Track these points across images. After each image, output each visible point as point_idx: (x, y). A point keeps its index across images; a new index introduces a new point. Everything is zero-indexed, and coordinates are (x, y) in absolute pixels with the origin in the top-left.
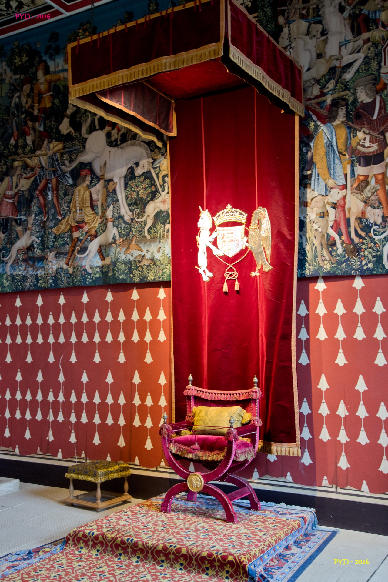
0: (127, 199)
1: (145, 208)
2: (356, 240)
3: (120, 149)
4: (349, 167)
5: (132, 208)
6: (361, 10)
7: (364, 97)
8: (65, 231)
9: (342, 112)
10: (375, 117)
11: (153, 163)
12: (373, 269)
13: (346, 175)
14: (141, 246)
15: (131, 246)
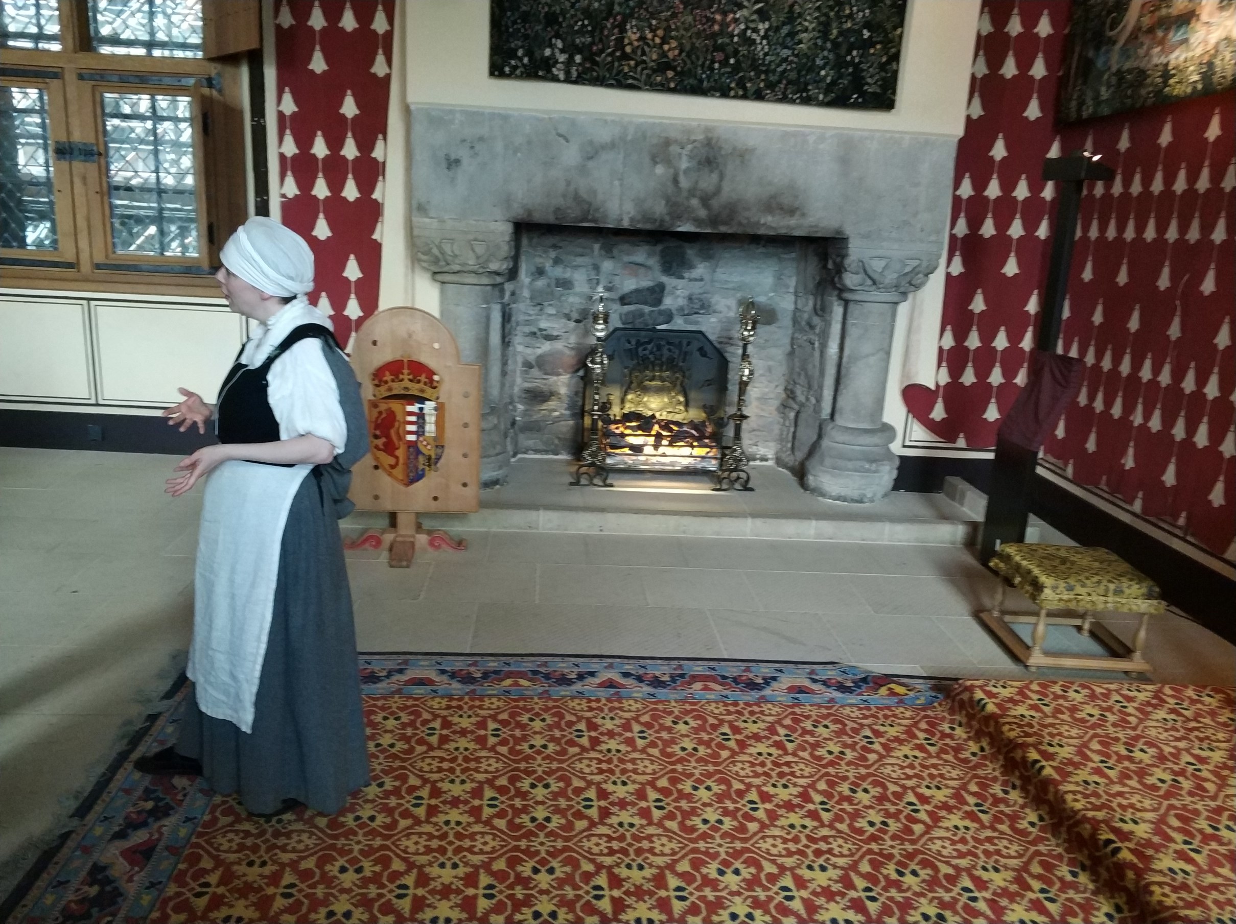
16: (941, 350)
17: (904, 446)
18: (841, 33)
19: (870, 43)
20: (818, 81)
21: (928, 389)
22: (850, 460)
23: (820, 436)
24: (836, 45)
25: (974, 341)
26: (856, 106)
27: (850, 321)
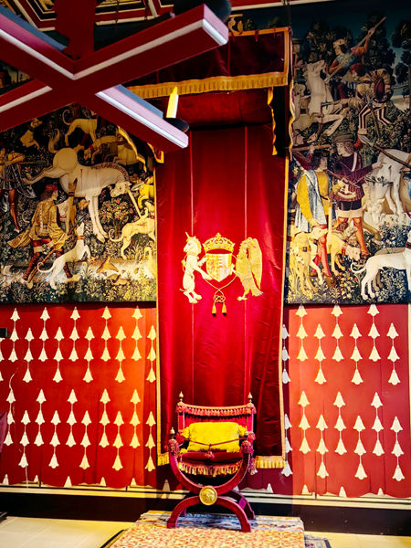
0: (101, 219)
1: (121, 229)
2: (336, 273)
3: (94, 170)
4: (330, 210)
5: (106, 227)
6: (340, 80)
7: (343, 151)
8: (24, 244)
9: (324, 162)
10: (353, 170)
11: (131, 187)
12: (351, 299)
13: (327, 217)
14: (117, 265)
15: (104, 265)
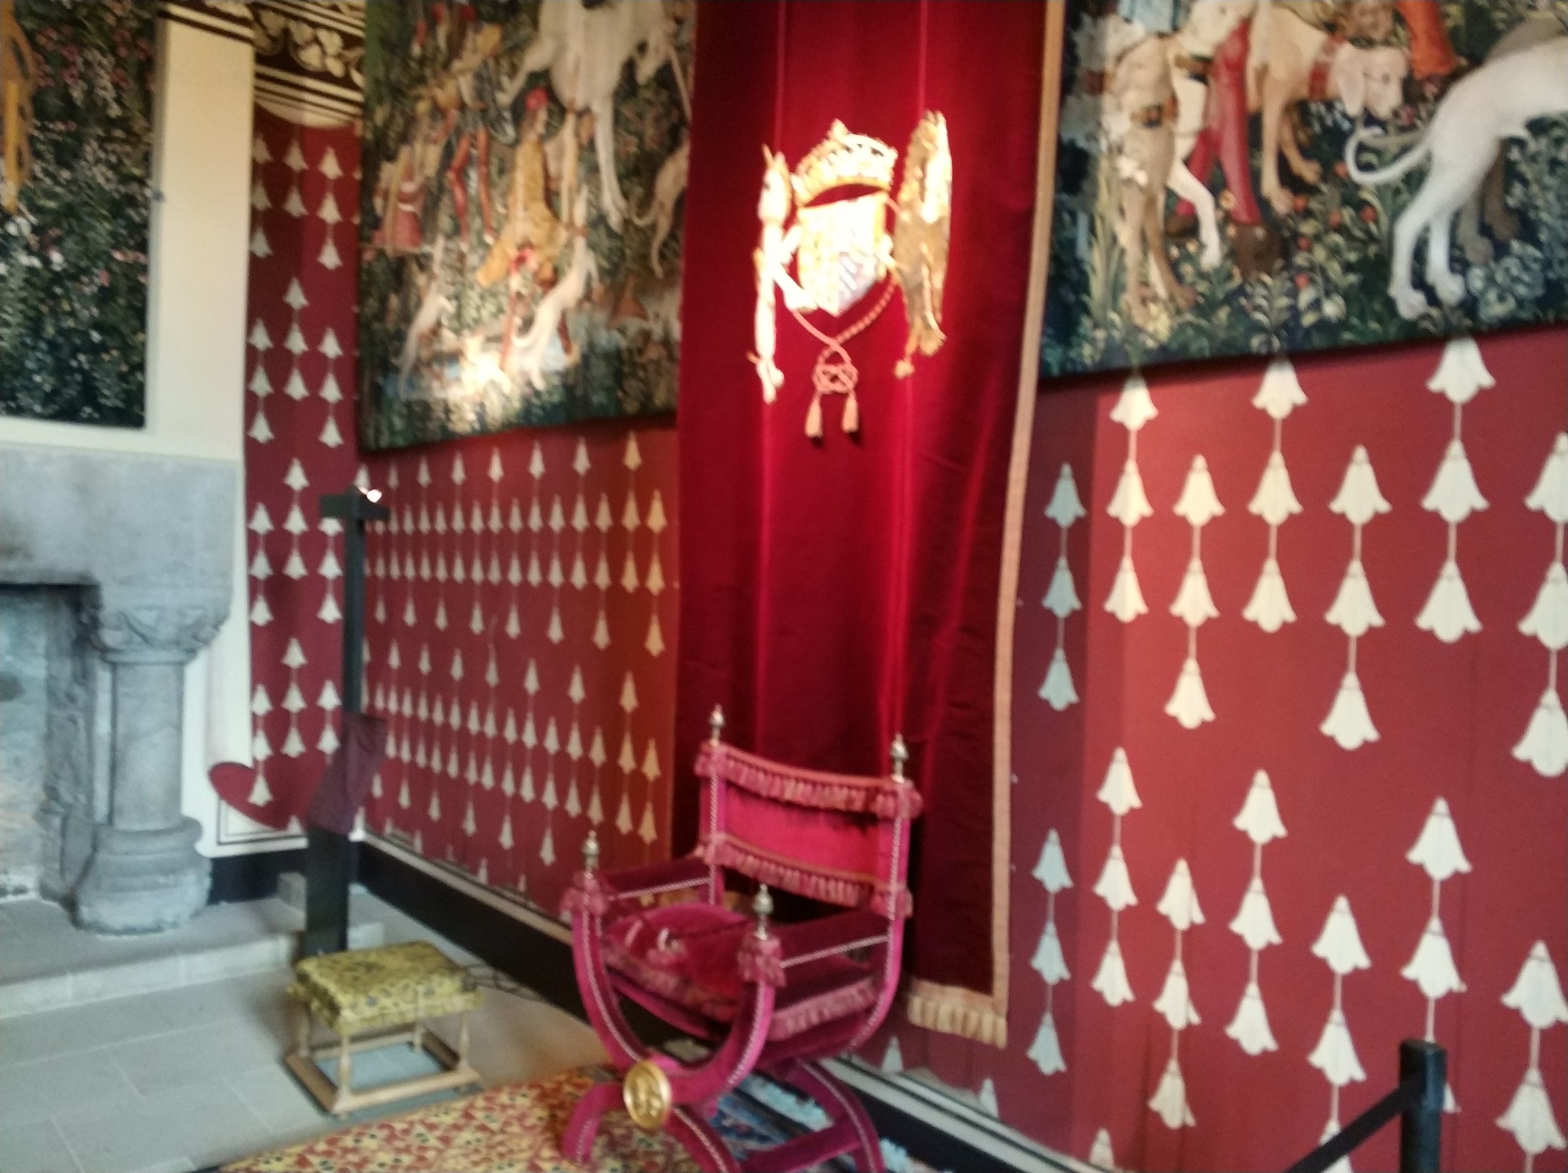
12: (1341, 325)
14: (645, 301)
15: (623, 305)
16: (254, 716)
17: (220, 843)
18: (61, 332)
19: (103, 348)
20: (31, 389)
21: (242, 767)
22: (136, 875)
23: (95, 848)
24: (53, 346)
25: (295, 701)
26: (90, 421)
27: (121, 689)
